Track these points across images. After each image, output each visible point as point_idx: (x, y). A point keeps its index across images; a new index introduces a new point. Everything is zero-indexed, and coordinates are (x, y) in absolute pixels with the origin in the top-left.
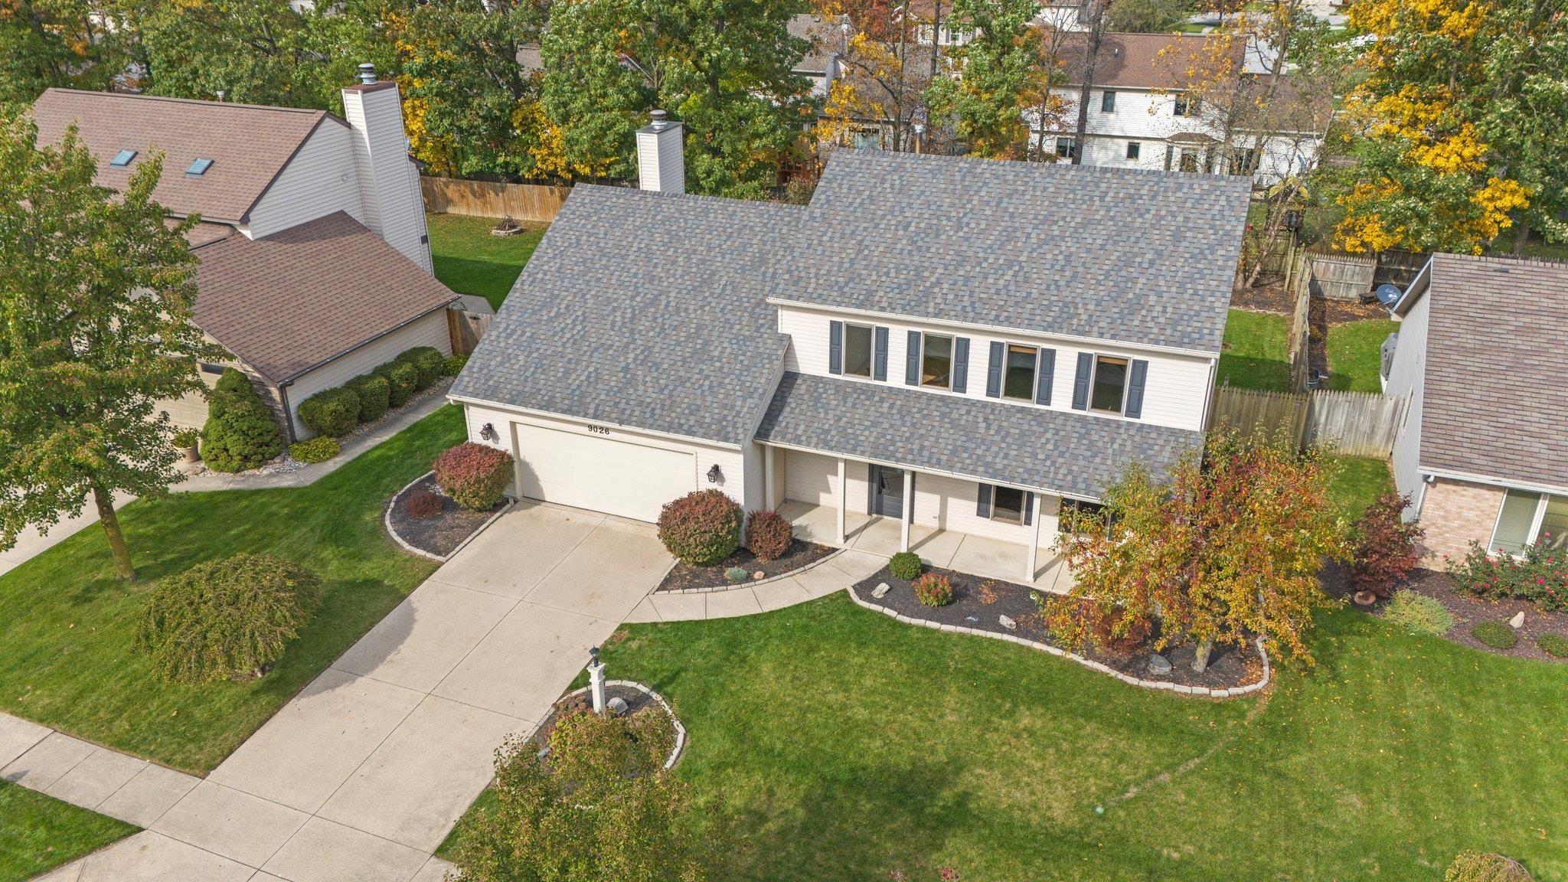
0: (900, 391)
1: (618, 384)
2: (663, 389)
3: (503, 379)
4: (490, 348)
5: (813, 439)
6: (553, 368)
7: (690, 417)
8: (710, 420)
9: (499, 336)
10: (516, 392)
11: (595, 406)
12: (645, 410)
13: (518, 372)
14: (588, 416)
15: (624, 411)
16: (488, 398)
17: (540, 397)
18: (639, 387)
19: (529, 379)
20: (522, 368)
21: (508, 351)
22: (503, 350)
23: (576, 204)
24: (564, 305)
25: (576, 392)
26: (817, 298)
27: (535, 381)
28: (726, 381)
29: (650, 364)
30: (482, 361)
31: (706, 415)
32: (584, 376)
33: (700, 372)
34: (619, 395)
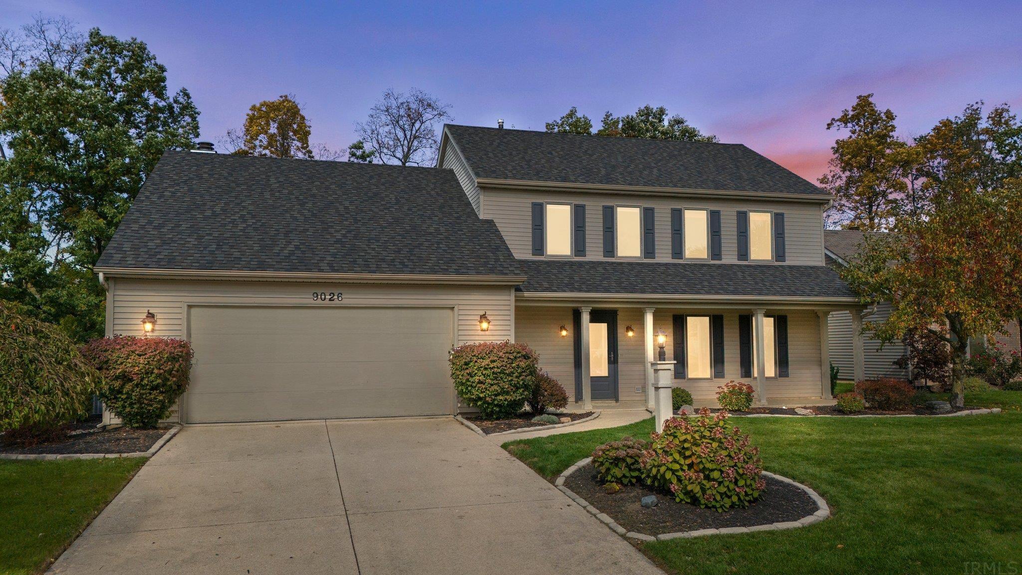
0: (600, 263)
1: (339, 251)
2: (399, 251)
3: (177, 254)
4: (136, 235)
5: (564, 289)
6: (243, 245)
7: (449, 265)
8: (472, 265)
9: (143, 227)
10: (206, 262)
11: (326, 265)
12: (393, 264)
13: (194, 248)
14: (325, 271)
15: (367, 266)
16: (166, 267)
17: (244, 263)
18: (368, 251)
19: (216, 252)
20: (199, 246)
21: (167, 236)
22: (158, 236)
23: (176, 159)
24: (218, 209)
25: (292, 258)
26: (522, 179)
27: (226, 253)
28: (460, 244)
29: (365, 239)
30: (131, 243)
31: (465, 262)
32: (291, 247)
33: (427, 240)
34: (349, 257)
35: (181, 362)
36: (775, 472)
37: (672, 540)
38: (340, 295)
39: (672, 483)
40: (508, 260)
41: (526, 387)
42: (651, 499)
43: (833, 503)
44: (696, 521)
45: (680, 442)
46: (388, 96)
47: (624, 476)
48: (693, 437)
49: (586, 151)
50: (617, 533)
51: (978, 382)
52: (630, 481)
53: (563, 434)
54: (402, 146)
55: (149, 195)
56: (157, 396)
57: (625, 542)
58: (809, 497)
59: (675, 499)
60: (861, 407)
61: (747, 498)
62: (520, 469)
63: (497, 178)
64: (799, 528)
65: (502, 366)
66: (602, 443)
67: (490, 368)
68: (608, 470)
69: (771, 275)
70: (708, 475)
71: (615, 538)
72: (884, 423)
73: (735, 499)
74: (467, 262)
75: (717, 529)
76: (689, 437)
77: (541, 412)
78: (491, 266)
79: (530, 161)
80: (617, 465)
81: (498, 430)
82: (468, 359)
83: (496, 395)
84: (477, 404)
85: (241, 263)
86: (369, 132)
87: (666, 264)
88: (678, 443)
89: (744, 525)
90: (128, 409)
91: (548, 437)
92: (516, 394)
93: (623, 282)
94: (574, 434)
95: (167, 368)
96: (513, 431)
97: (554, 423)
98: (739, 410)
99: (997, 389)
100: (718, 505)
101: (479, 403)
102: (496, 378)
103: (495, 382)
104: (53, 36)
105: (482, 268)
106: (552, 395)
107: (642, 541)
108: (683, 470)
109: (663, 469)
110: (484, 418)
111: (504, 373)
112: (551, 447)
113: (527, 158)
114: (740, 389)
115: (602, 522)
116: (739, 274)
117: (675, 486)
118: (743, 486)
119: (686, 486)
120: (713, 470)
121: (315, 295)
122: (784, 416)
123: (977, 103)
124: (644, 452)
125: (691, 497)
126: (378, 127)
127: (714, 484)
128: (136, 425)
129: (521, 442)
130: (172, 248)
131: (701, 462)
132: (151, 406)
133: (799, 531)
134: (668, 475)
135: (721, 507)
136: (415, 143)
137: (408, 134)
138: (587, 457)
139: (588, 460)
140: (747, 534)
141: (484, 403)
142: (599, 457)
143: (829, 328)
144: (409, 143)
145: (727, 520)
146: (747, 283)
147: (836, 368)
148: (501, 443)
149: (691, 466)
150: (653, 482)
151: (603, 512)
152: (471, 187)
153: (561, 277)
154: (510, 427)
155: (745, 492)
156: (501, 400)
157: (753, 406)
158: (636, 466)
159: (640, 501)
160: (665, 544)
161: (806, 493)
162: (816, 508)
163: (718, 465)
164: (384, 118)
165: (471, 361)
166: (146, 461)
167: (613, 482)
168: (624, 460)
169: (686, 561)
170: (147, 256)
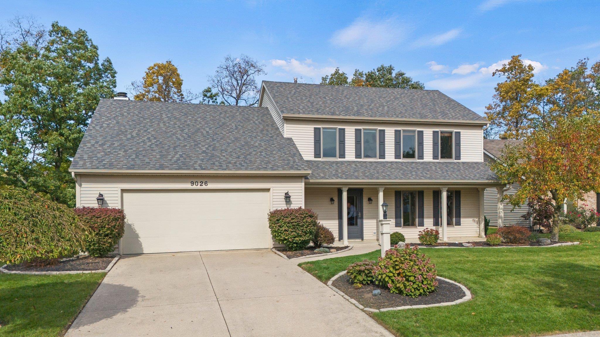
0: (354, 163)
1: (205, 157)
2: (239, 157)
3: (114, 161)
4: (90, 150)
5: (333, 177)
6: (150, 155)
7: (267, 165)
8: (280, 165)
9: (93, 145)
10: (130, 165)
11: (198, 166)
12: (235, 164)
13: (123, 157)
14: (197, 169)
15: (221, 166)
16: (109, 168)
17: (152, 165)
18: (221, 158)
19: (135, 159)
20: (126, 156)
21: (107, 150)
22: (102, 150)
23: (107, 104)
24: (134, 134)
25: (178, 162)
26: (309, 114)
27: (142, 160)
28: (273, 152)
29: (219, 150)
30: (88, 155)
31: (276, 163)
32: (177, 156)
33: (254, 151)
34: (211, 161)
35: (120, 221)
36: (445, 277)
37: (387, 312)
38: (206, 183)
39: (389, 283)
40: (301, 162)
41: (311, 233)
42: (377, 291)
43: (474, 293)
44: (400, 302)
45: (393, 262)
46: (227, 59)
47: (364, 280)
48: (400, 259)
49: (346, 96)
50: (359, 309)
51: (570, 227)
52: (367, 283)
53: (331, 258)
54: (236, 89)
55: (94, 126)
56: (108, 240)
57: (363, 313)
58: (462, 290)
59: (390, 292)
60: (499, 242)
61: (428, 291)
62: (308, 277)
63: (294, 114)
64: (454, 305)
65: (298, 221)
66: (353, 263)
67: (291, 223)
68: (355, 277)
69: (452, 168)
70: (408, 279)
71: (358, 311)
72: (510, 251)
73: (421, 291)
74: (277, 163)
75: (411, 306)
76: (398, 259)
77: (320, 246)
78: (291, 165)
79: (313, 103)
80: (360, 274)
81: (295, 257)
82: (279, 218)
83: (294, 238)
84: (283, 243)
85: (150, 165)
86: (216, 82)
87: (391, 162)
88: (392, 262)
89: (426, 304)
90: (92, 247)
91: (323, 260)
92: (305, 237)
93: (366, 173)
94: (337, 258)
95: (113, 225)
96: (304, 257)
97: (326, 252)
98: (431, 244)
99: (580, 231)
100: (412, 294)
101: (285, 242)
102: (294, 228)
103: (294, 230)
104: (25, 26)
105: (286, 167)
106: (325, 237)
107: (372, 312)
108: (395, 276)
109: (384, 276)
110: (288, 250)
111: (299, 225)
112: (325, 265)
113: (311, 101)
114: (432, 232)
115: (351, 303)
116: (433, 167)
117: (390, 285)
118: (426, 284)
119: (396, 284)
120: (410, 276)
121: (192, 183)
122: (456, 247)
123: (585, 59)
124: (375, 267)
125: (399, 290)
126: (221, 79)
127: (411, 284)
128: (97, 255)
129: (308, 263)
130: (110, 157)
131: (404, 272)
132: (105, 245)
133: (454, 306)
134: (387, 279)
135: (414, 295)
136: (244, 88)
137: (240, 82)
138: (344, 270)
139: (345, 272)
140: (426, 308)
141: (288, 242)
142: (351, 270)
143: (485, 197)
144: (240, 88)
145: (417, 302)
146: (437, 173)
147: (488, 220)
148: (298, 264)
149: (399, 274)
150: (379, 283)
151: (352, 298)
152: (279, 118)
153: (331, 170)
154: (302, 255)
155: (427, 287)
156: (297, 240)
157: (439, 241)
158: (370, 275)
159: (372, 292)
160: (384, 313)
161: (460, 288)
162: (464, 295)
163: (413, 273)
164: (225, 73)
165: (280, 219)
166: (106, 275)
167: (358, 283)
168: (364, 271)
169: (394, 321)
170: (97, 162)
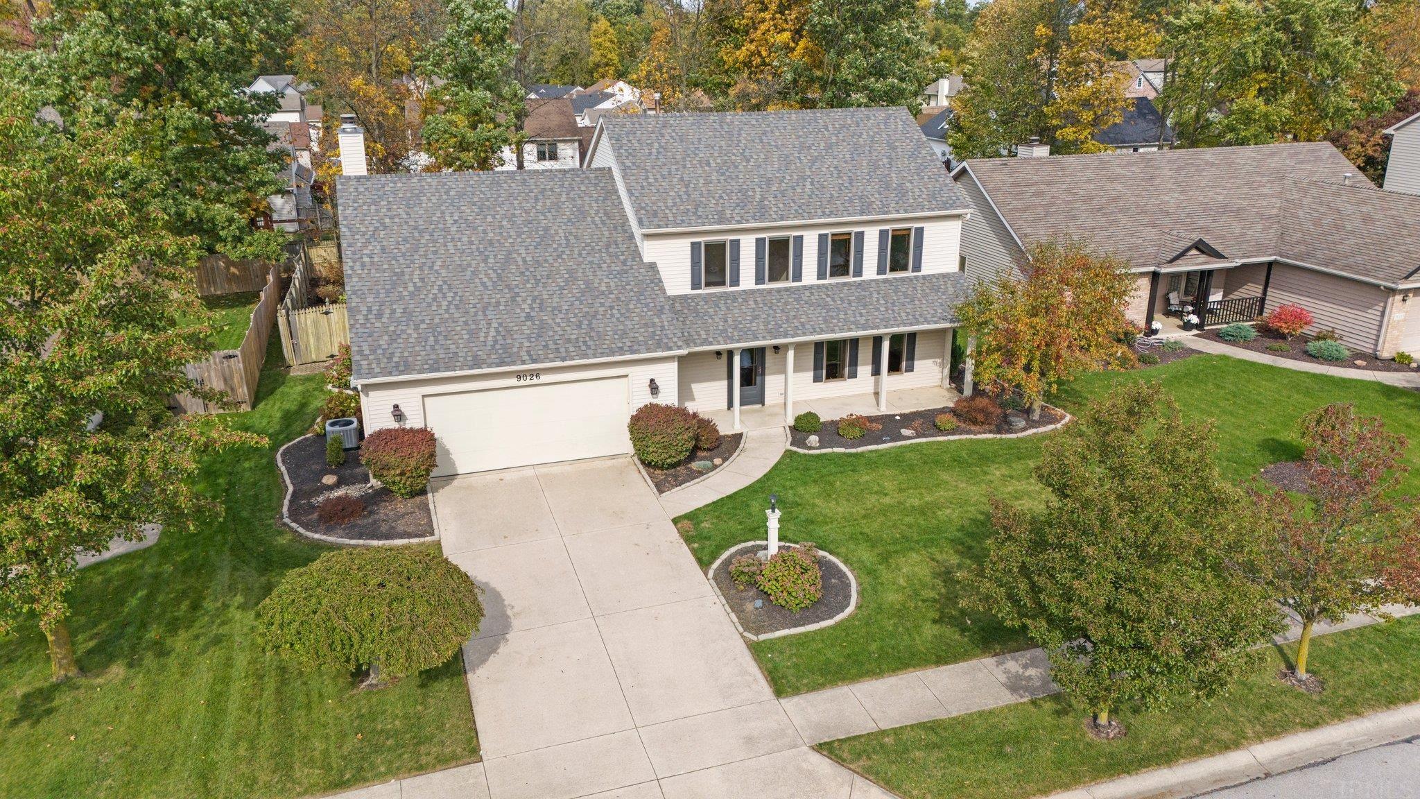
0: (753, 292)
1: (532, 331)
2: (580, 326)
3: (407, 354)
5: (719, 339)
6: (454, 333)
7: (623, 340)
8: (642, 338)
9: (367, 318)
10: (432, 361)
11: (526, 353)
12: (577, 344)
14: (526, 362)
15: (558, 350)
16: (405, 373)
17: (462, 358)
18: (555, 329)
19: (436, 347)
21: (390, 329)
24: (416, 279)
26: (681, 223)
28: (630, 306)
29: (549, 309)
30: (367, 343)
32: (492, 332)
33: (601, 305)
34: (541, 339)
36: (841, 559)
37: (763, 639)
38: (538, 375)
40: (671, 327)
42: (759, 604)
44: (780, 622)
47: (747, 581)
50: (739, 632)
57: (741, 640)
62: (686, 556)
63: (659, 226)
69: (904, 294)
71: (738, 637)
74: (638, 335)
75: (790, 629)
78: (658, 337)
79: (689, 184)
81: (667, 485)
85: (459, 359)
87: (811, 286)
89: (805, 624)
91: (704, 509)
93: (770, 323)
94: (722, 503)
96: (679, 488)
97: (709, 469)
98: (854, 438)
100: (794, 609)
105: (651, 343)
106: (708, 439)
107: (750, 640)
112: (706, 529)
113: (686, 178)
115: (731, 621)
116: (875, 296)
121: (519, 377)
122: (887, 445)
129: (685, 516)
140: (803, 634)
146: (878, 310)
148: (672, 517)
151: (733, 612)
153: (716, 321)
154: (675, 481)
159: (754, 602)
160: (760, 641)
166: (442, 548)
168: (747, 573)
170: (386, 360)
